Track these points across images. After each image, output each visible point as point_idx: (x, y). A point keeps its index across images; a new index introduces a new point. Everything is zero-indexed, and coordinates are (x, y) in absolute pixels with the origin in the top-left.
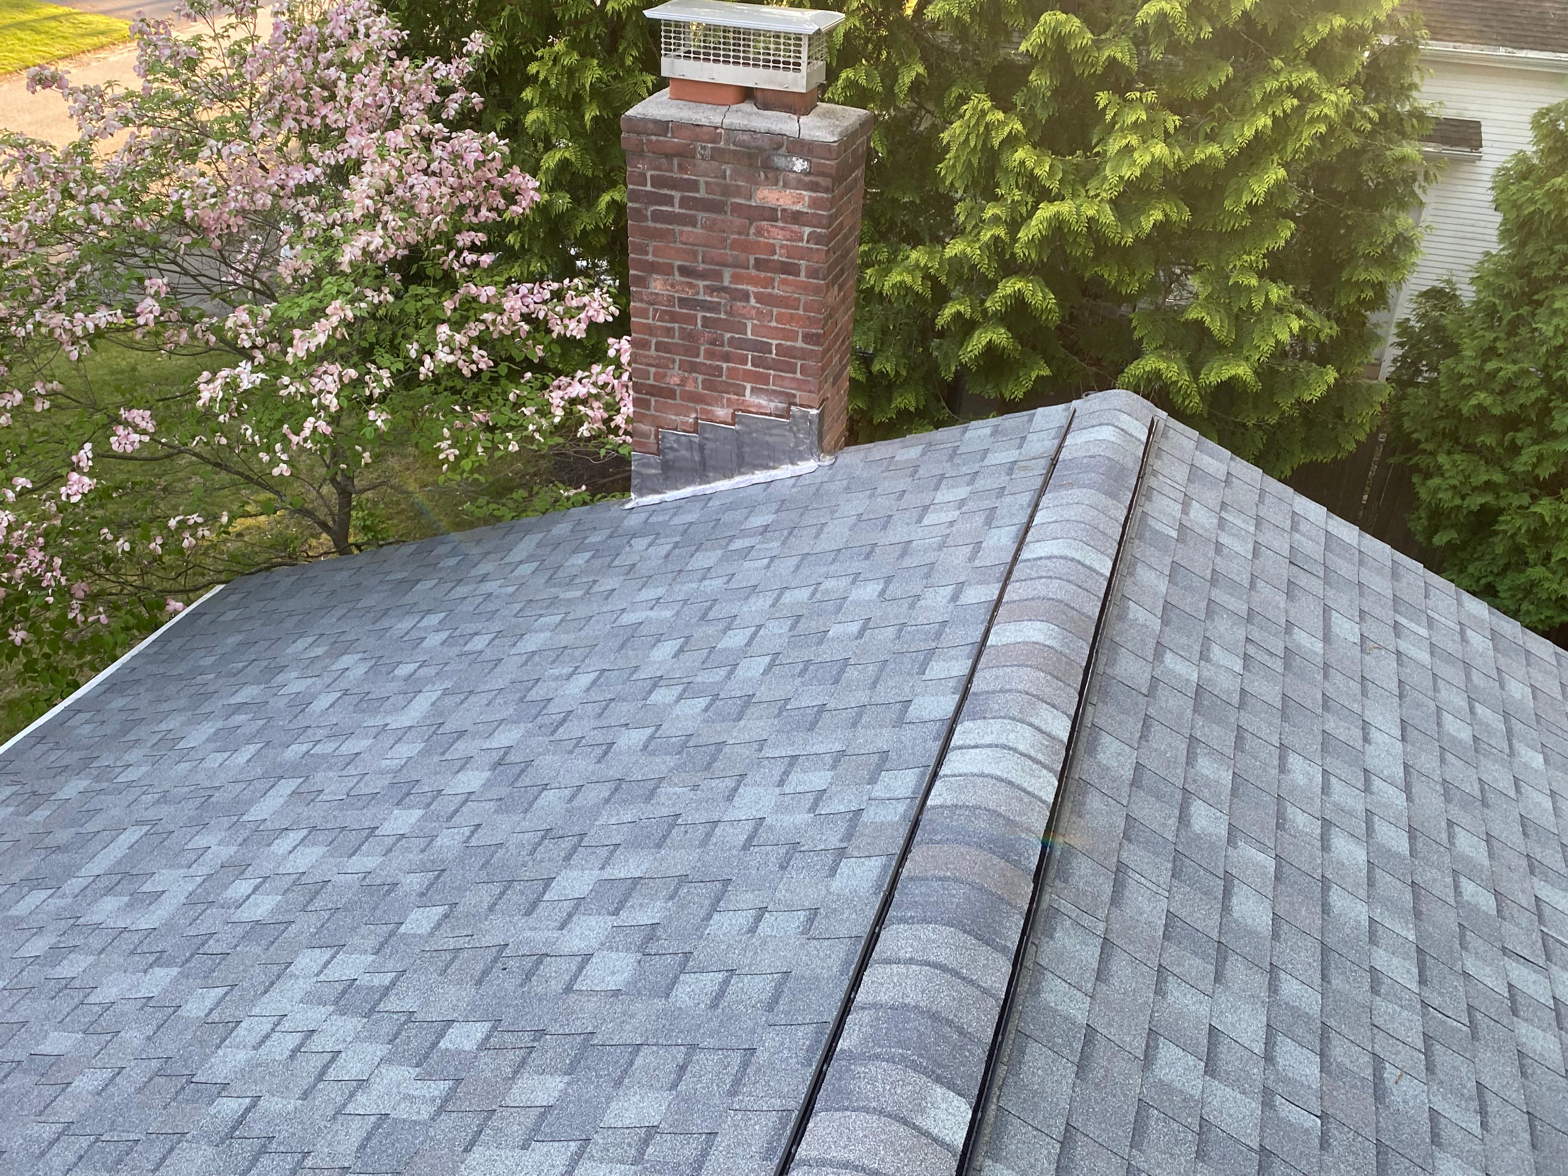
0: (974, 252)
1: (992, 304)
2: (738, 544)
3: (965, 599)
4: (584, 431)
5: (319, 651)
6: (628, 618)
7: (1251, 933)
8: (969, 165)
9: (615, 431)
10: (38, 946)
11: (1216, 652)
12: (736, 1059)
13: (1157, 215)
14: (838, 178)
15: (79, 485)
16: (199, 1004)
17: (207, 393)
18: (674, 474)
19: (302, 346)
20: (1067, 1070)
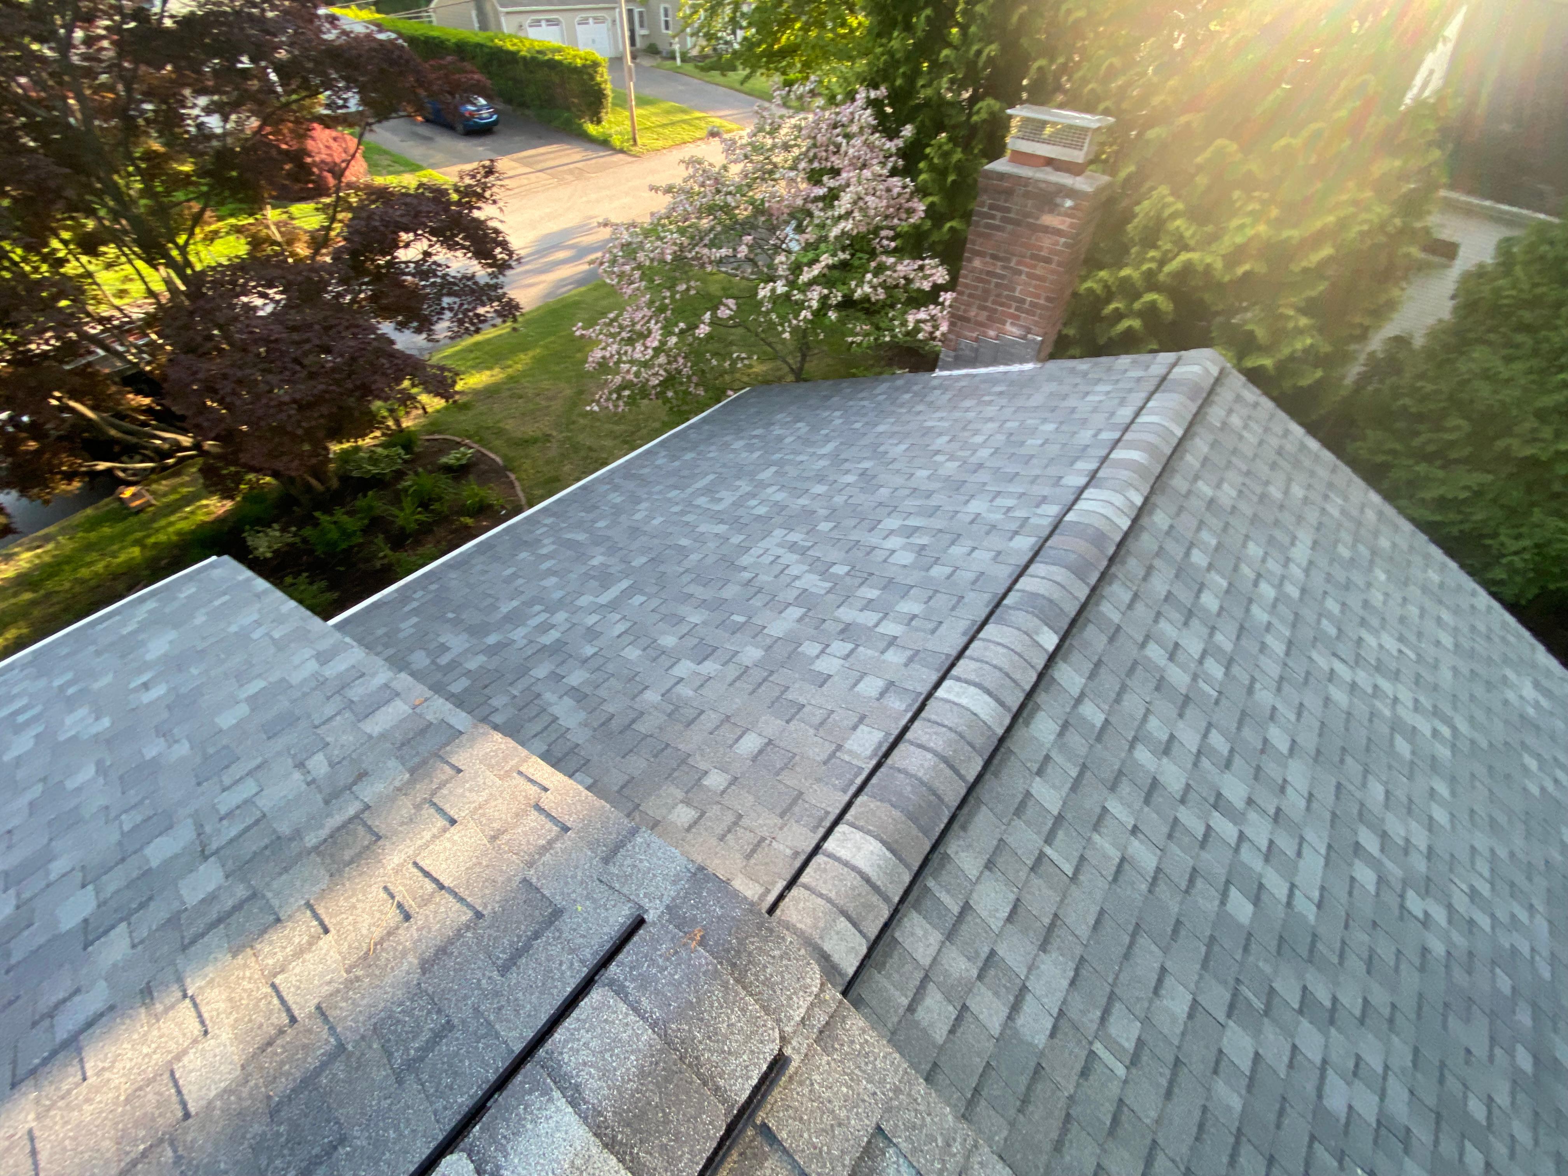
0: (1136, 275)
1: (1137, 306)
2: (987, 398)
3: (1101, 437)
4: (921, 336)
5: (789, 419)
6: (929, 424)
7: (1207, 610)
8: (1145, 227)
9: (934, 339)
10: (676, 509)
12: (955, 599)
13: (1247, 267)
14: (1088, 212)
15: (703, 330)
16: (736, 539)
17: (761, 294)
18: (960, 361)
19: (806, 276)
20: (1104, 639)
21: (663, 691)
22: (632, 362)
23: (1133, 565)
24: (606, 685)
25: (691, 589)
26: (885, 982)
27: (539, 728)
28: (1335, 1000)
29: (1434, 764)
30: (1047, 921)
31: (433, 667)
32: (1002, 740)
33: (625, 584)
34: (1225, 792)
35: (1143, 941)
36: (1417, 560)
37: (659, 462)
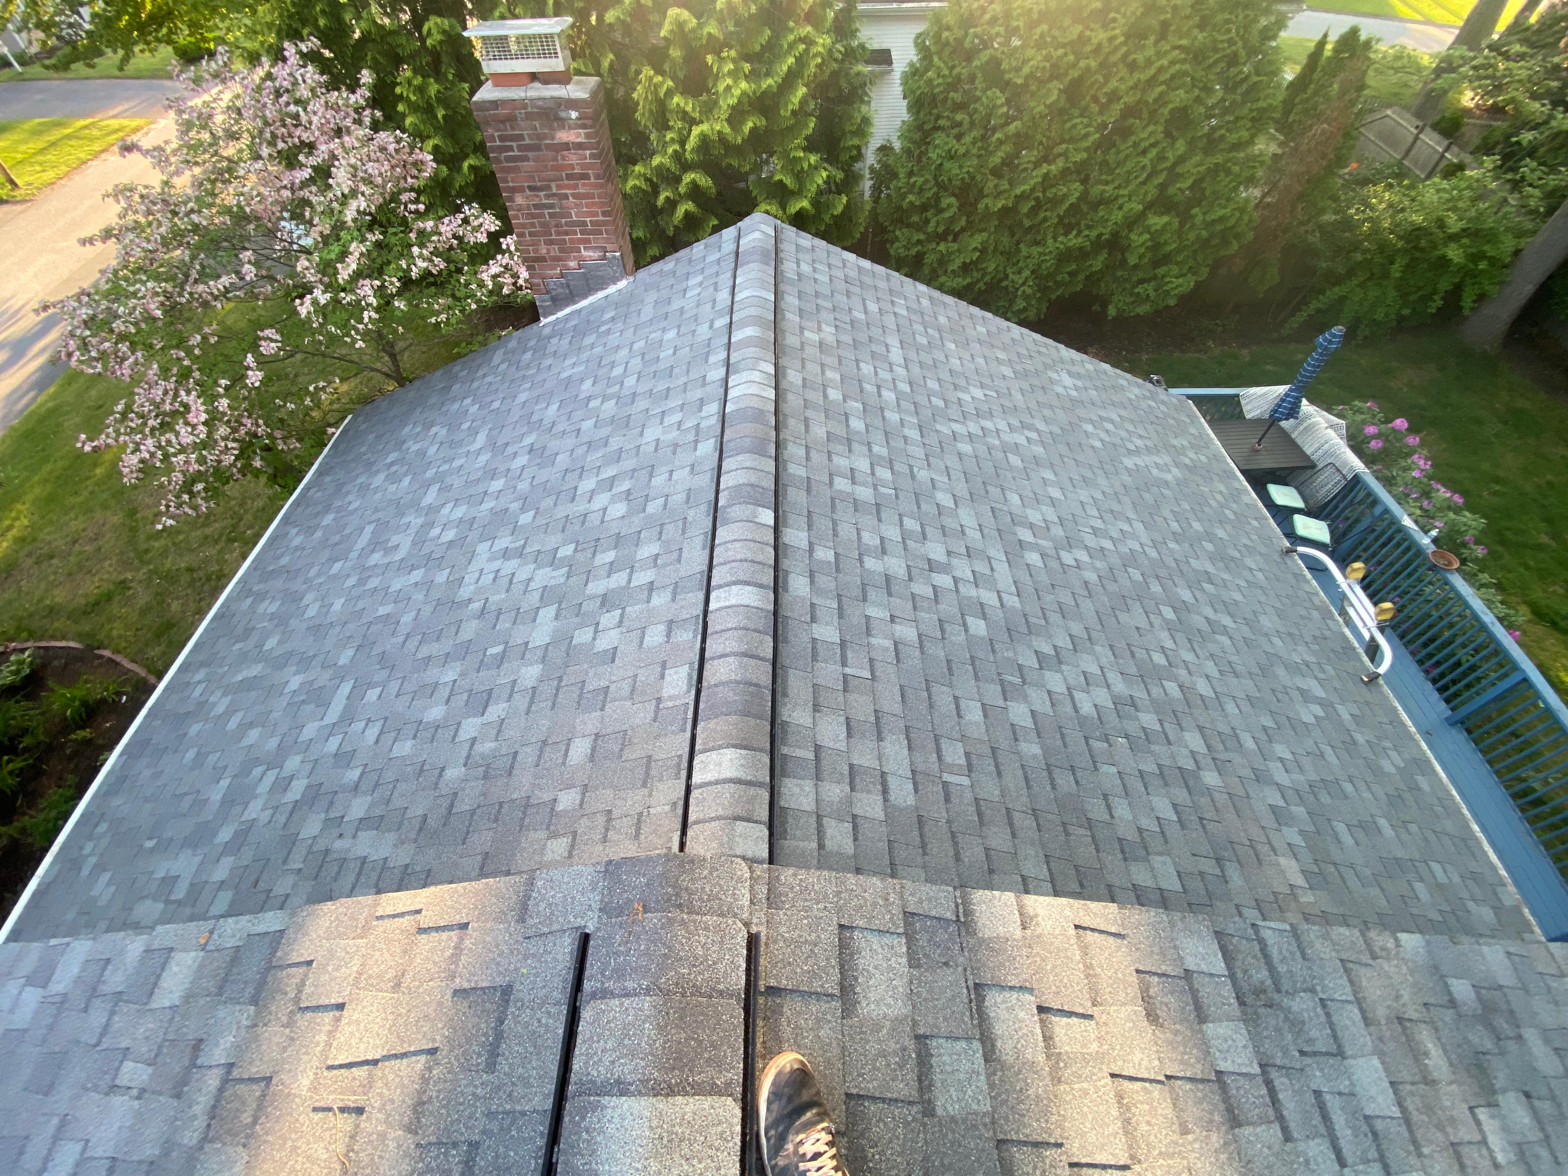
0: (666, 161)
1: (682, 189)
2: (603, 329)
3: (716, 326)
4: (505, 291)
5: (419, 429)
6: (564, 375)
7: (858, 433)
8: (651, 111)
9: (520, 288)
10: (351, 581)
11: (824, 326)
13: (750, 124)
14: (595, 118)
15: (255, 377)
16: (441, 577)
17: (303, 311)
18: (558, 302)
19: (344, 274)
20: (803, 493)
21: (462, 761)
22: (183, 450)
23: (793, 425)
24: (396, 794)
25: (424, 651)
26: (794, 843)
27: (352, 878)
28: (1055, 647)
29: (1037, 461)
30: (872, 719)
31: (172, 907)
32: (776, 613)
33: (346, 688)
34: (932, 556)
35: (936, 689)
36: (966, 322)
37: (297, 541)
